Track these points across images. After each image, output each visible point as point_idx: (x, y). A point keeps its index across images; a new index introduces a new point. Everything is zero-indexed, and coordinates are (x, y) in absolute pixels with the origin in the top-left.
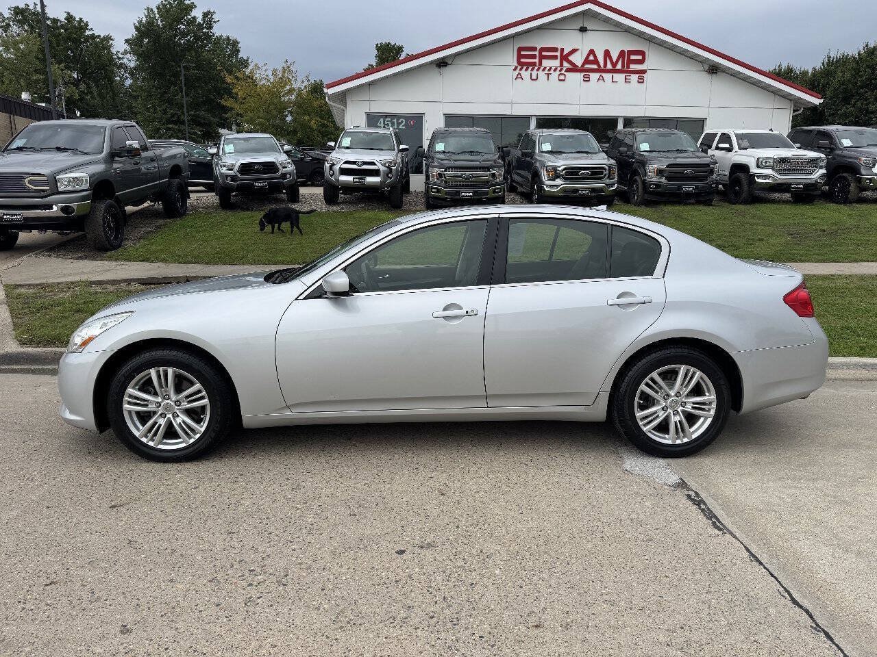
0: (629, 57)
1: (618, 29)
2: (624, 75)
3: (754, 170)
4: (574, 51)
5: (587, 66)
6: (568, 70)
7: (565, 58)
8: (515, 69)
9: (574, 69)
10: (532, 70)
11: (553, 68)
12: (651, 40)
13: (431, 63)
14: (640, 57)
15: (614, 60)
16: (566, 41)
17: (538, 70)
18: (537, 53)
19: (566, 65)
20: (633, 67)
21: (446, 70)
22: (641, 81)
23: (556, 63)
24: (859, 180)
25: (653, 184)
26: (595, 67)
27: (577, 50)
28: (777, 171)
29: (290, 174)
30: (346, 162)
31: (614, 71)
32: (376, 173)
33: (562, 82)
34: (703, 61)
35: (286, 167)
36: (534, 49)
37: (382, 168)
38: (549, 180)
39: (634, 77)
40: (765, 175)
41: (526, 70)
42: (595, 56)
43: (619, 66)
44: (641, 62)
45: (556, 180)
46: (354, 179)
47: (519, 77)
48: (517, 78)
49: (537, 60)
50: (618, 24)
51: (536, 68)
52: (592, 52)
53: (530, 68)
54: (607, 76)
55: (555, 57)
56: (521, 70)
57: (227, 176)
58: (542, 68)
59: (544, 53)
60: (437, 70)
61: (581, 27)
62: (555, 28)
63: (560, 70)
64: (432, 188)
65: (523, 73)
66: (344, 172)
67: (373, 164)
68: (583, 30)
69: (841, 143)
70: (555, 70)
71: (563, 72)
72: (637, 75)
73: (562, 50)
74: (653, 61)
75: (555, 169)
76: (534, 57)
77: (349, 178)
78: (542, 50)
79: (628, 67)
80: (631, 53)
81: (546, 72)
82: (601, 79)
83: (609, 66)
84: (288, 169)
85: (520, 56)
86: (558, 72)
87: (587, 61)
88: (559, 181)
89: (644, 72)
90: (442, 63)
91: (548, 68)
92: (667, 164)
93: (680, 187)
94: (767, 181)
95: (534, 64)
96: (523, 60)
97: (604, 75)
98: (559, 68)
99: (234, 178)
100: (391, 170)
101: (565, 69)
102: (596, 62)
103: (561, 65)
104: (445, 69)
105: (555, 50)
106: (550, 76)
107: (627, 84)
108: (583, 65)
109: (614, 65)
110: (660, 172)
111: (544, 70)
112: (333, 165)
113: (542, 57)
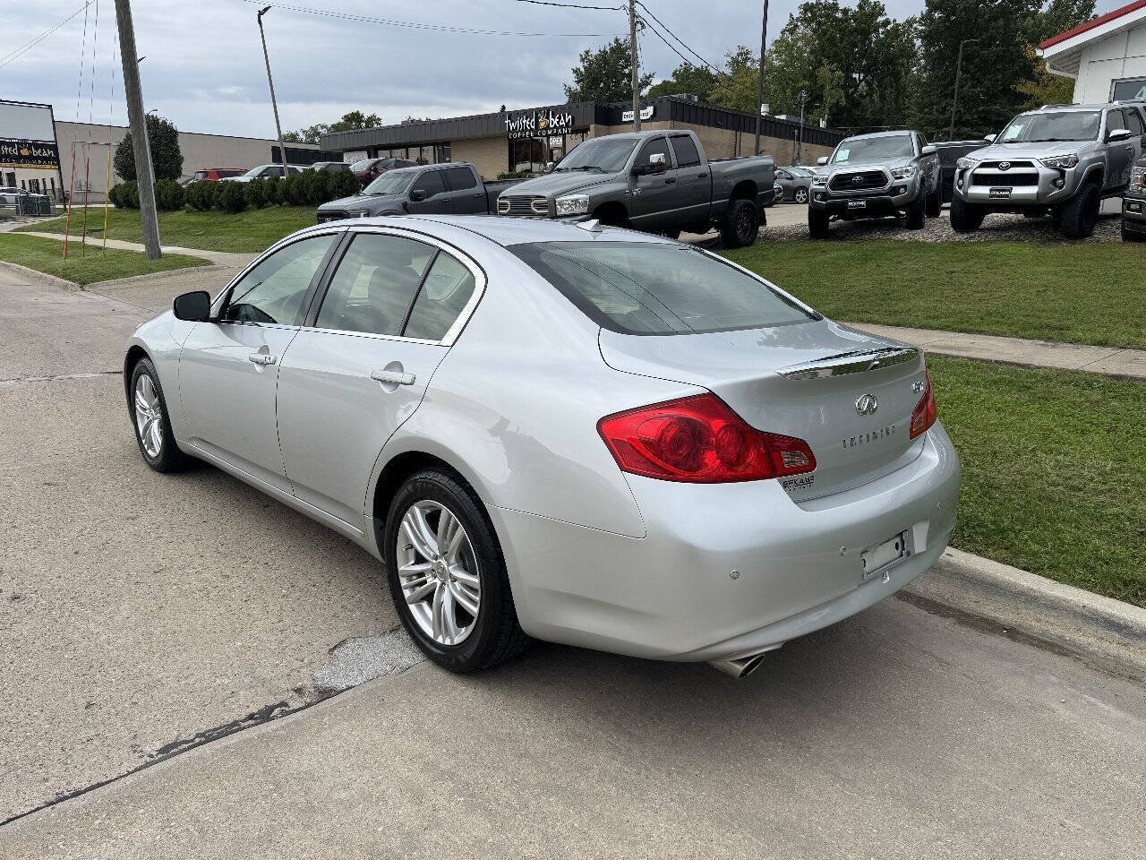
29: (905, 186)
30: (983, 165)
32: (1031, 179)
35: (901, 178)
37: (1043, 171)
46: (991, 190)
57: (816, 194)
66: (979, 180)
67: (1029, 164)
77: (983, 190)
84: (903, 180)
99: (825, 196)
100: (1063, 174)
112: (966, 170)
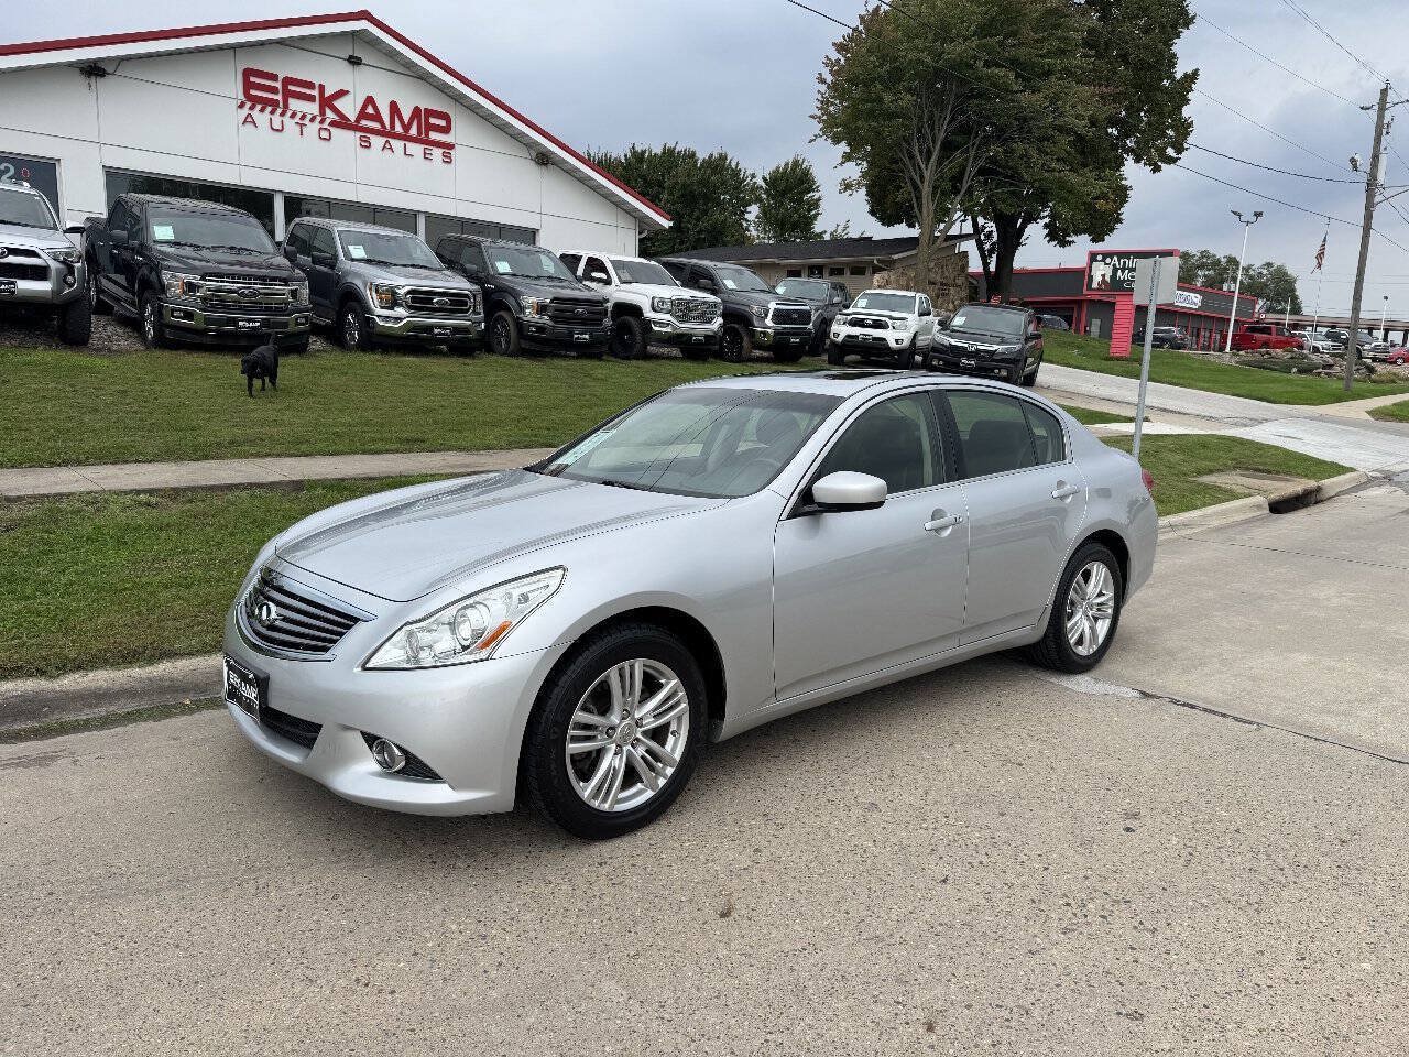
0: (427, 120)
1: (408, 72)
2: (423, 146)
3: (648, 314)
4: (342, 93)
5: (364, 123)
6: (333, 124)
7: (327, 102)
8: (242, 106)
9: (342, 123)
10: (272, 112)
11: (309, 117)
12: (458, 98)
13: (70, 65)
14: (442, 123)
15: (406, 119)
16: (330, 75)
17: (282, 114)
18: (278, 85)
19: (330, 114)
20: (434, 136)
21: (103, 84)
22: (448, 160)
23: (313, 108)
24: (752, 334)
25: (533, 326)
26: (376, 125)
27: (347, 92)
28: (677, 317)
31: (405, 137)
32: (40, 273)
33: (323, 142)
34: (530, 145)
36: (274, 77)
37: (53, 265)
38: (382, 308)
39: (437, 153)
40: (665, 322)
41: (262, 110)
42: (375, 107)
43: (413, 131)
44: (446, 130)
45: (396, 309)
47: (249, 120)
48: (245, 122)
49: (279, 97)
50: (410, 65)
51: (279, 111)
52: (370, 101)
53: (269, 109)
54: (397, 144)
55: (311, 99)
56: (251, 108)
58: (289, 113)
59: (291, 88)
60: (81, 81)
61: (351, 57)
62: (311, 48)
63: (322, 122)
64: (173, 310)
65: (256, 113)
67: (33, 254)
68: (354, 61)
69: (724, 285)
70: (312, 120)
71: (326, 125)
72: (441, 150)
73: (322, 88)
74: (463, 132)
75: (392, 291)
76: (274, 90)
78: (288, 81)
79: (427, 135)
80: (430, 113)
81: (297, 119)
82: (387, 147)
83: (399, 128)
85: (248, 86)
86: (316, 125)
87: (362, 115)
88: (400, 312)
89: (451, 146)
90: (93, 70)
91: (299, 115)
92: (551, 297)
93: (571, 334)
94: (664, 330)
95: (274, 104)
96: (253, 92)
97: (392, 141)
98: (319, 118)
100: (71, 270)
101: (328, 121)
102: (377, 117)
103: (322, 113)
104: (101, 81)
105: (311, 85)
106: (304, 129)
107: (428, 161)
108: (358, 120)
109: (407, 128)
110: (542, 309)
111: (293, 115)
113: (287, 95)
